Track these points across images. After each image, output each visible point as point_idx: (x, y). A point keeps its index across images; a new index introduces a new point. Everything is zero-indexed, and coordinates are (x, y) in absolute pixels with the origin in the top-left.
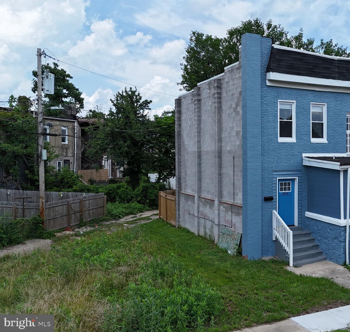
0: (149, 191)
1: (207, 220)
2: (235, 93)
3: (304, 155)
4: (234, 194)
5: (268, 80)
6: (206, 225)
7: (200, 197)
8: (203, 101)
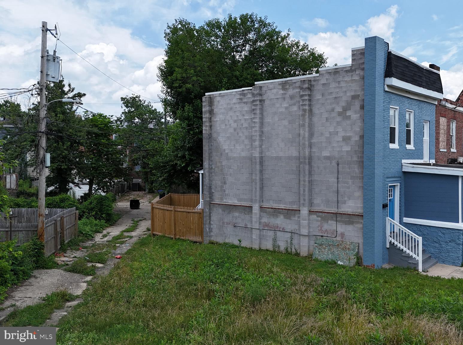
0: (104, 204)
1: (277, 232)
2: (342, 97)
3: (404, 161)
4: (338, 202)
5: (387, 85)
6: (276, 237)
7: (261, 207)
8: (267, 103)
